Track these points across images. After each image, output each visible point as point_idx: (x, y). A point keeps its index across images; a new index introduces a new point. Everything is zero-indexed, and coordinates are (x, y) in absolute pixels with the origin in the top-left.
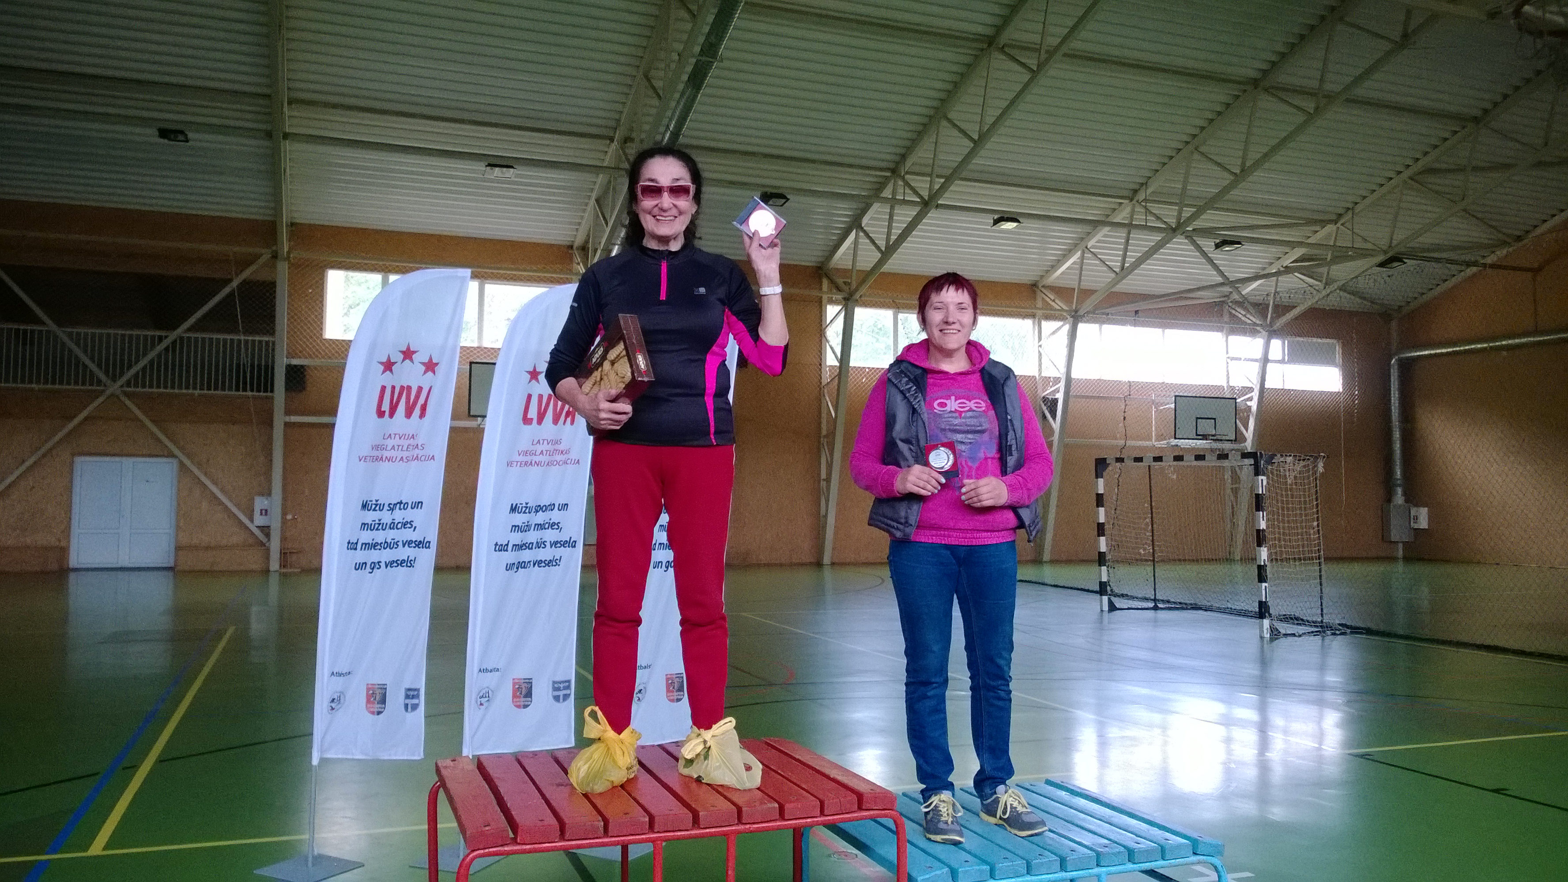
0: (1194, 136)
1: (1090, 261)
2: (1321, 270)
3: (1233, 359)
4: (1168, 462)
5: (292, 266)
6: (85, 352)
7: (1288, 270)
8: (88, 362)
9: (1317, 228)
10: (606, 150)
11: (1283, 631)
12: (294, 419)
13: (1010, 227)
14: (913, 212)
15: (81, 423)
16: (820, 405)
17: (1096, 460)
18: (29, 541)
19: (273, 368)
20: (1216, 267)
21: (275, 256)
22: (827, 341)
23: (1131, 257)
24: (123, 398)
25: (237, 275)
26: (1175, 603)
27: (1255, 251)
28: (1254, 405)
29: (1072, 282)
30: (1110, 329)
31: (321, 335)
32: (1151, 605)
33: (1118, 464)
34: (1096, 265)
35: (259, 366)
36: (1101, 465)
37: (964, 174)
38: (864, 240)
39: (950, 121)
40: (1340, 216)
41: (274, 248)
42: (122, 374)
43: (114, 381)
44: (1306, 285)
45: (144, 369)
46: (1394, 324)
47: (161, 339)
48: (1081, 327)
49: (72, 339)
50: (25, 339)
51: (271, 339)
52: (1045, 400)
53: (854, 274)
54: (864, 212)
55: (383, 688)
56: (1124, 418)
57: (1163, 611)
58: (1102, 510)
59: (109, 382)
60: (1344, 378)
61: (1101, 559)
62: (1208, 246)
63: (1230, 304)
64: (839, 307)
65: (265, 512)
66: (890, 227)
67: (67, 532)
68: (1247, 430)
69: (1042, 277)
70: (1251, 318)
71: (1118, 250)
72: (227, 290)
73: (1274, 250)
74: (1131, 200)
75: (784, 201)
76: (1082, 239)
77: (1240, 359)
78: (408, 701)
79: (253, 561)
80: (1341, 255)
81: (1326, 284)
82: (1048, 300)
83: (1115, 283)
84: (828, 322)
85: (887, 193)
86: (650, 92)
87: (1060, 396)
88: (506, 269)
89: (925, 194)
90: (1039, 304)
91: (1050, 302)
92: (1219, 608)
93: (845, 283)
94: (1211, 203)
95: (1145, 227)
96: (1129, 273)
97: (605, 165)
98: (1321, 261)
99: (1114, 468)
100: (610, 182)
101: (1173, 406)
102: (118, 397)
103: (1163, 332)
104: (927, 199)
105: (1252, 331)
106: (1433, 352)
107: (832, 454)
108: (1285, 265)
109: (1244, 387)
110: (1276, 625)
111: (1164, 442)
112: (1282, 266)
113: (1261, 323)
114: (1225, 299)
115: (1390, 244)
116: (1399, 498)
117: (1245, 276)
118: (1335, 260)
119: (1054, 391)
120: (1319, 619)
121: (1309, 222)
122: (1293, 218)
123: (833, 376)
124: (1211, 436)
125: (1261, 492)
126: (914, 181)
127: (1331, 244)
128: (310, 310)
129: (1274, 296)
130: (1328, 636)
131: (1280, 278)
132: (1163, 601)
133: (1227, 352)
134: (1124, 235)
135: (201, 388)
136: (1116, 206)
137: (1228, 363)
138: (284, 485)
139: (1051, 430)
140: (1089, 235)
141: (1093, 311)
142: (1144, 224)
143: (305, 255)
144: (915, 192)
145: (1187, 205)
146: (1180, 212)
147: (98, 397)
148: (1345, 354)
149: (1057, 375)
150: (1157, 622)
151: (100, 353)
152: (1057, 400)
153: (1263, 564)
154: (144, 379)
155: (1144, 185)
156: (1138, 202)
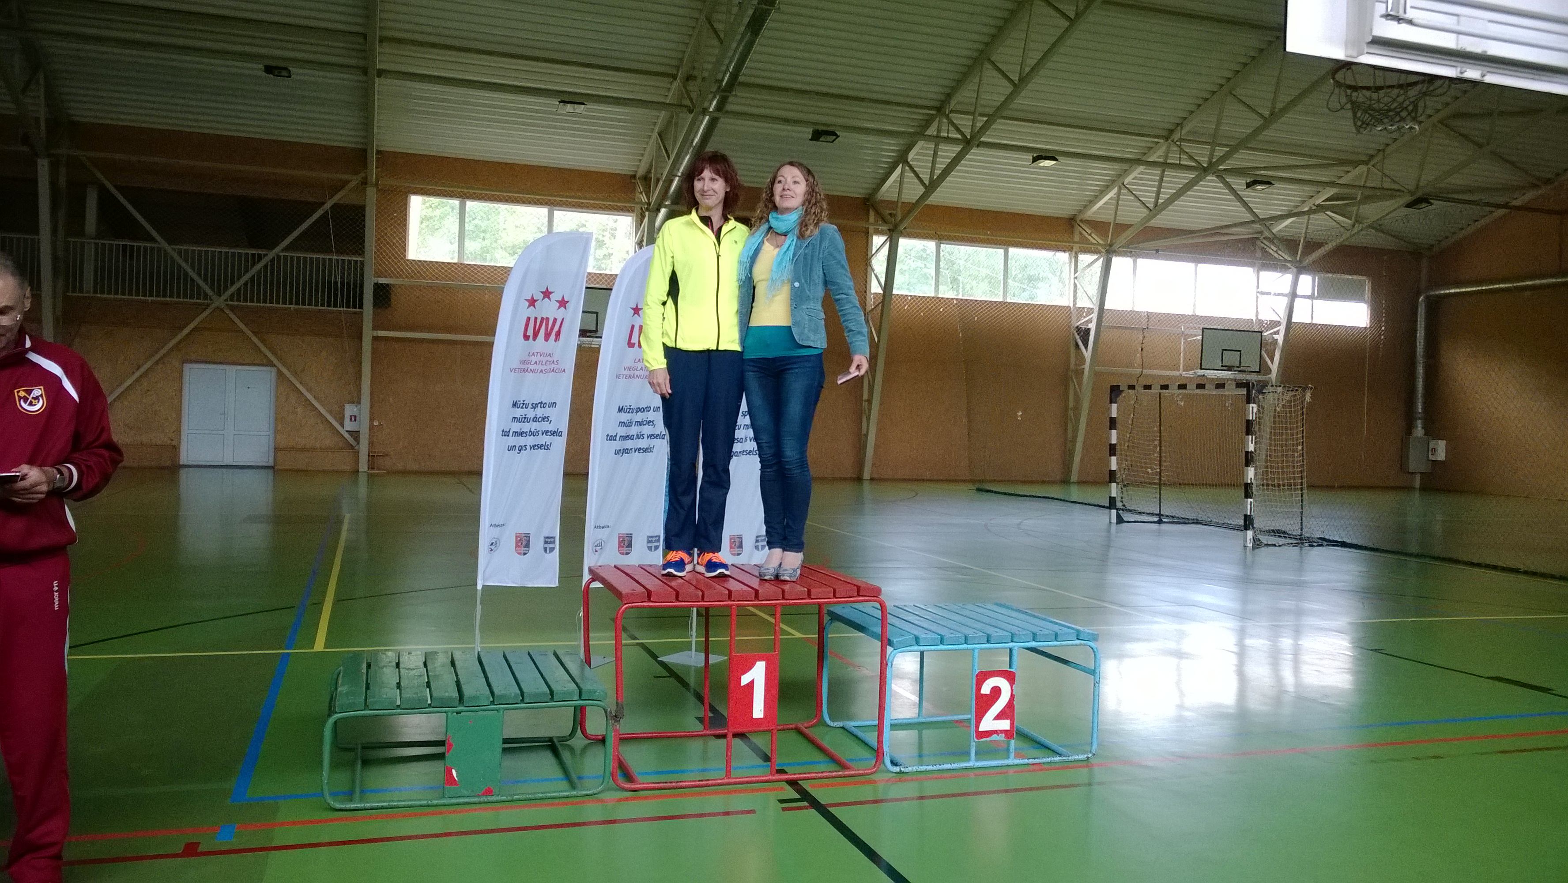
0: (1229, 79)
2: (1349, 209)
3: (1263, 293)
4: (1174, 390)
5: (378, 190)
6: (193, 268)
7: (1320, 208)
8: (195, 277)
9: (1347, 169)
10: (669, 86)
11: (1266, 543)
12: (381, 333)
13: (1049, 165)
14: (958, 148)
15: (189, 334)
17: (1111, 386)
18: (145, 439)
19: (362, 286)
20: (1245, 204)
21: (364, 183)
22: (873, 270)
23: (1165, 193)
24: (227, 311)
25: (329, 198)
26: (1178, 518)
27: (1289, 190)
28: (1280, 338)
29: (1107, 217)
30: (1144, 263)
31: (405, 256)
32: (1156, 519)
34: (1130, 201)
35: (349, 284)
37: (1006, 113)
38: (909, 174)
39: (993, 63)
40: (1372, 157)
41: (363, 175)
42: (226, 288)
43: (220, 296)
44: (1334, 223)
45: (246, 284)
46: (1424, 263)
47: (260, 257)
48: (1117, 261)
49: (181, 256)
51: (360, 259)
52: (1078, 329)
53: (899, 208)
54: (910, 147)
56: (1142, 349)
57: (1166, 525)
58: (1114, 432)
59: (215, 295)
60: (1371, 313)
61: (1112, 476)
62: (1239, 185)
63: (1265, 241)
64: (885, 238)
65: (353, 418)
66: (934, 163)
67: (178, 432)
68: (1272, 360)
69: (1080, 211)
70: (1283, 255)
71: (1153, 186)
72: (320, 213)
73: (1307, 188)
75: (835, 137)
76: (1119, 176)
77: (1269, 294)
79: (342, 461)
80: (1371, 196)
81: (1358, 221)
82: (1085, 233)
83: (1149, 218)
84: (873, 252)
85: (932, 131)
86: (713, 35)
87: (1092, 326)
88: (574, 197)
89: (968, 133)
90: (1077, 238)
91: (1087, 236)
92: (1217, 523)
93: (890, 214)
94: (1243, 143)
95: (1179, 167)
96: (1163, 209)
97: (668, 101)
98: (1353, 201)
99: (1127, 393)
100: (672, 117)
101: (1200, 338)
102: (222, 310)
103: (1196, 267)
104: (969, 136)
105: (1281, 266)
106: (1458, 290)
107: (874, 377)
108: (1316, 204)
109: (1271, 321)
110: (1261, 537)
111: (1191, 372)
112: (1314, 205)
113: (1290, 259)
114: (1259, 235)
115: (1418, 185)
116: (1419, 431)
117: (1280, 213)
118: (1366, 199)
119: (1087, 321)
120: (1299, 532)
121: (1342, 162)
122: (1325, 158)
123: (877, 303)
124: (1238, 367)
125: (1251, 418)
126: (957, 119)
127: (1362, 184)
128: (395, 232)
129: (1306, 233)
130: (1306, 548)
131: (1312, 216)
132: (1167, 516)
133: (1258, 287)
134: (1159, 172)
135: (297, 304)
136: (1152, 145)
137: (1257, 297)
138: (372, 394)
139: (1083, 358)
140: (1126, 172)
141: (1127, 245)
142: (1178, 162)
143: (392, 182)
144: (958, 130)
145: (1220, 145)
146: (1212, 151)
147: (205, 309)
148: (1374, 291)
149: (1091, 306)
150: (1159, 533)
151: (206, 270)
152: (1089, 330)
153: (1249, 482)
154: (245, 294)
155: (1179, 125)
156: (1173, 141)
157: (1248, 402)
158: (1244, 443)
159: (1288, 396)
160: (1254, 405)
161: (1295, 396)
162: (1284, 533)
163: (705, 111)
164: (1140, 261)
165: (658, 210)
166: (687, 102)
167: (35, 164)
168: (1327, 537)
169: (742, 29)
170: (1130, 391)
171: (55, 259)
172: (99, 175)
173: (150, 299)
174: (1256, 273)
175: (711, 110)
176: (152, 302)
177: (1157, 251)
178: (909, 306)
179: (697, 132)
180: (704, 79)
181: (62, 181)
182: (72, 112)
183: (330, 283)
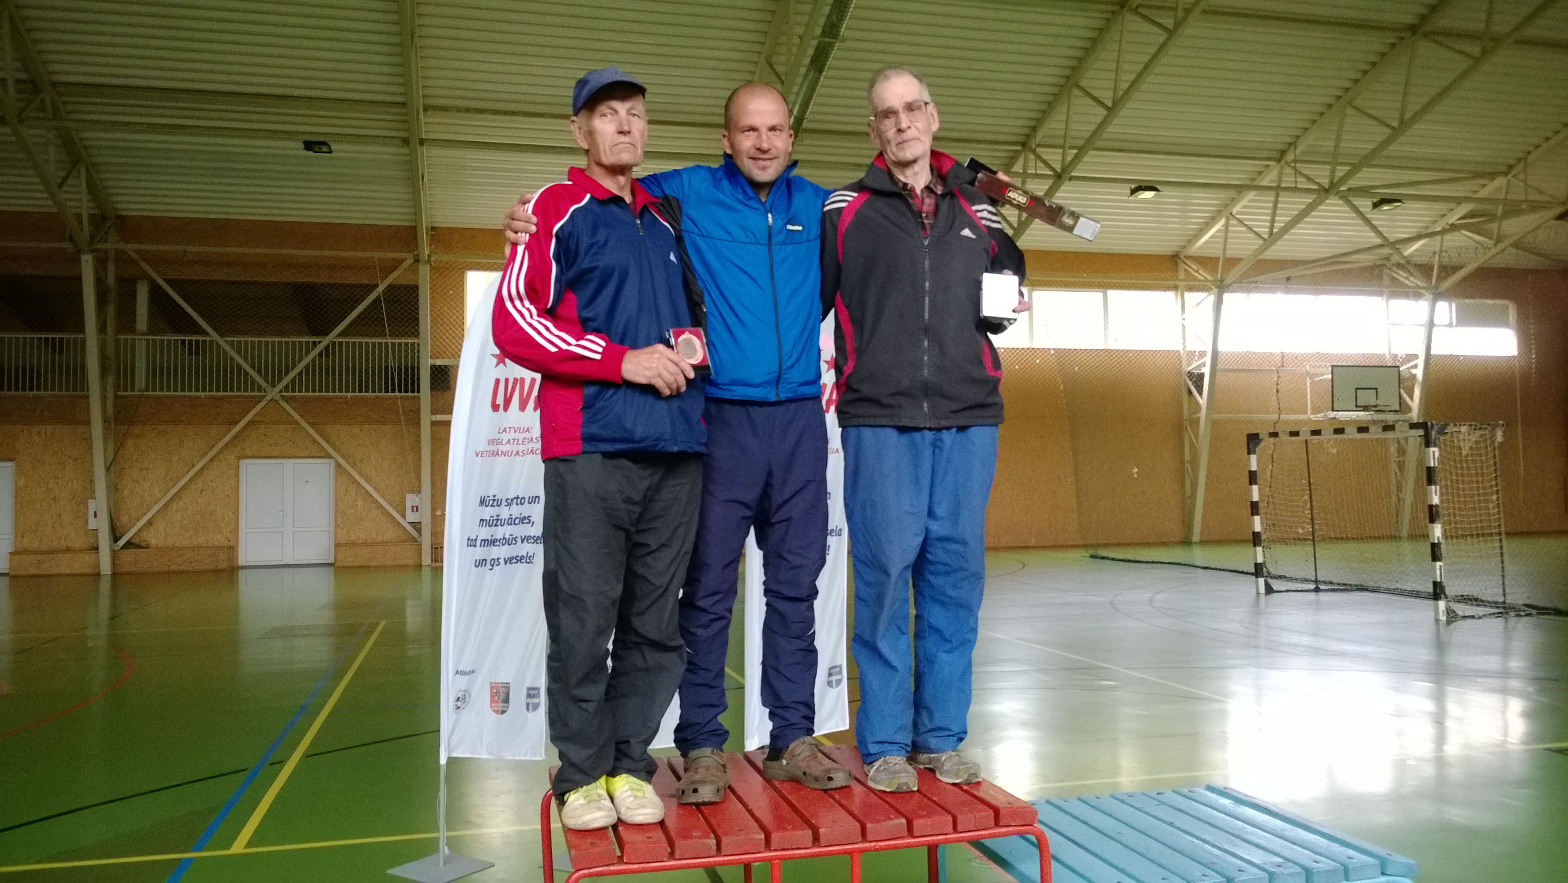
0: (1347, 90)
1: (1235, 227)
2: (1490, 226)
3: (1394, 324)
5: (432, 268)
6: (246, 360)
7: (1453, 228)
8: (248, 369)
9: (1484, 182)
11: (1462, 614)
12: (440, 417)
13: (1149, 197)
14: (1048, 185)
15: (244, 428)
17: (1248, 435)
18: (201, 541)
19: (418, 369)
20: (1374, 228)
21: (416, 261)
23: (1280, 221)
24: (282, 403)
25: (382, 280)
26: (1337, 582)
27: (1418, 209)
28: (1419, 373)
29: (1216, 251)
30: (1258, 298)
31: (462, 335)
32: (1312, 586)
33: (1272, 440)
34: (1241, 232)
35: (406, 367)
36: (1253, 440)
37: (1099, 144)
39: (1081, 89)
40: (1511, 167)
41: (415, 253)
42: (280, 379)
43: (274, 387)
44: (1474, 243)
45: (300, 374)
47: (315, 344)
48: (1227, 297)
49: (233, 348)
50: (190, 349)
51: (416, 341)
52: (1190, 374)
55: (507, 687)
56: (1277, 391)
57: (1325, 593)
58: (1255, 488)
59: (269, 387)
60: (1519, 339)
61: (1257, 539)
62: (1365, 206)
63: (1390, 267)
65: (414, 509)
67: (236, 531)
68: (1412, 398)
69: (1184, 247)
70: (1414, 281)
71: (1266, 214)
72: (373, 296)
73: (1439, 207)
74: (1279, 161)
76: (1227, 205)
77: (1403, 324)
78: (530, 700)
79: (406, 556)
80: (1513, 210)
81: (1497, 241)
82: (1191, 270)
83: (1264, 249)
85: (1018, 168)
86: (774, 78)
87: (1206, 371)
89: (1058, 167)
90: (1182, 275)
91: (1193, 273)
94: (1366, 161)
95: (1294, 189)
96: (1278, 239)
98: (1491, 217)
99: (1267, 443)
101: (1330, 376)
102: (277, 402)
103: (1315, 298)
104: (1059, 170)
105: (1414, 294)
108: (1450, 222)
109: (1407, 355)
110: (1456, 608)
111: (1319, 415)
112: (1447, 224)
113: (1425, 285)
114: (1385, 262)
115: (1566, 195)
117: (1407, 236)
118: (1506, 215)
119: (1200, 365)
120: (1501, 600)
121: (1477, 175)
122: (1458, 171)
124: (1375, 407)
125: (1432, 465)
126: (1045, 153)
127: (1502, 197)
128: (452, 311)
129: (1440, 256)
130: (1512, 618)
131: (1445, 237)
132: (1324, 583)
133: (1388, 318)
134: (1272, 199)
135: (354, 391)
136: (1261, 169)
137: (1389, 329)
138: (434, 482)
139: (1198, 406)
140: (1233, 201)
141: (1240, 280)
142: (1293, 186)
143: (445, 258)
144: (1047, 165)
145: (1341, 164)
146: (1333, 172)
147: (259, 402)
148: (1520, 315)
149: (1203, 349)
150: (1317, 605)
151: (260, 361)
152: (1203, 374)
153: (1436, 541)
154: (300, 384)
155: (1292, 145)
156: (1286, 163)
157: (1427, 445)
159: (1474, 436)
160: (1436, 449)
162: (1484, 601)
164: (1255, 296)
167: (78, 261)
168: (1535, 604)
169: (805, 68)
171: (103, 357)
172: (147, 268)
173: (203, 394)
174: (1385, 302)
176: (206, 398)
181: (111, 280)
182: (119, 206)
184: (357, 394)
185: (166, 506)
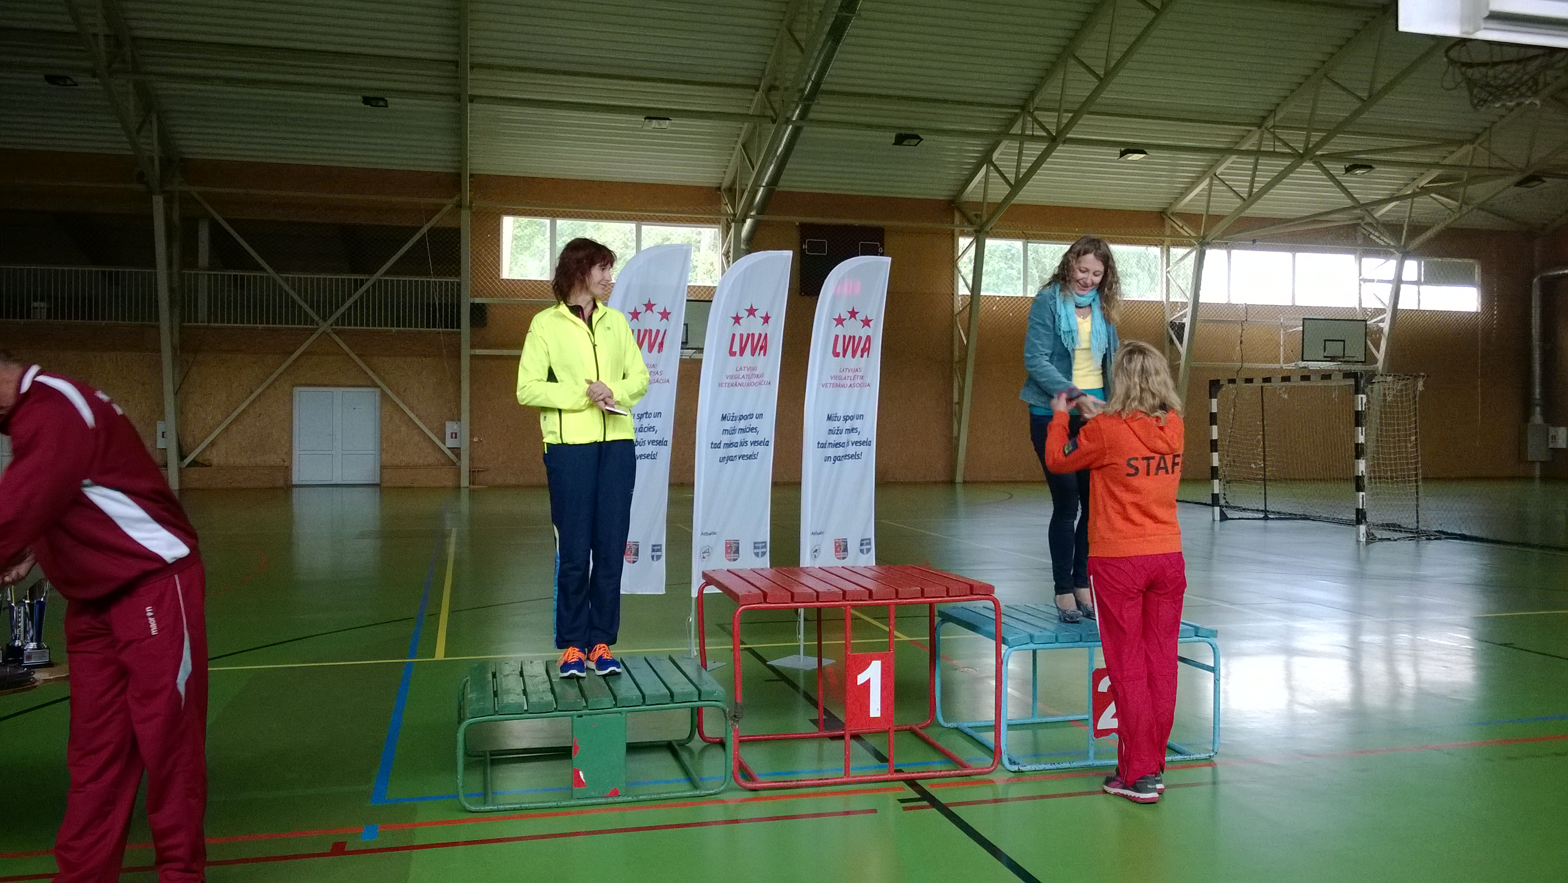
0: (1324, 62)
2: (1457, 190)
3: (1365, 281)
4: (1276, 383)
5: (472, 213)
6: (300, 295)
7: (1425, 191)
8: (302, 303)
9: (1451, 149)
10: (752, 97)
11: (1379, 537)
12: (479, 352)
13: (1138, 158)
14: (1044, 146)
15: (299, 358)
16: (952, 332)
17: (1210, 381)
18: (259, 461)
19: (459, 307)
20: (1344, 190)
21: (459, 206)
22: (960, 272)
23: (1259, 182)
24: (334, 336)
25: (426, 222)
26: (1284, 514)
27: (1391, 173)
28: (1386, 326)
29: (1199, 208)
30: (1240, 255)
31: (499, 276)
32: (1262, 516)
34: (1223, 191)
35: (446, 305)
37: (1093, 108)
38: (994, 174)
39: (1077, 58)
40: (1478, 135)
41: (457, 198)
42: (331, 313)
43: (325, 320)
44: (1439, 206)
45: (350, 308)
46: (1538, 243)
47: (362, 282)
48: (1209, 253)
49: (288, 284)
51: (456, 280)
52: (1172, 324)
53: (985, 209)
54: (994, 147)
55: (637, 545)
56: (1241, 342)
57: (1273, 521)
58: (1215, 428)
59: (321, 321)
60: (1482, 296)
61: (1214, 473)
62: (1337, 170)
63: (1365, 227)
64: (971, 239)
65: (455, 435)
66: (1019, 161)
67: (290, 453)
68: (1378, 352)
69: (1171, 204)
70: (1385, 240)
71: (1246, 175)
72: (417, 237)
73: (1411, 171)
75: (917, 141)
76: (1211, 167)
77: (1373, 281)
79: (445, 478)
80: (1479, 175)
81: (1465, 202)
82: (1177, 227)
83: (1243, 209)
84: (960, 254)
85: (1016, 130)
86: (794, 45)
87: (1187, 321)
88: (661, 212)
89: (1053, 130)
90: (1168, 231)
91: (1179, 229)
92: (1327, 518)
93: (976, 215)
94: (1341, 128)
95: (1273, 154)
96: (1258, 199)
97: (751, 112)
98: (1459, 181)
99: (1228, 389)
100: (755, 128)
101: (1301, 328)
102: (328, 335)
103: (1294, 256)
104: (1055, 133)
105: (1385, 252)
107: (964, 380)
108: (1420, 186)
109: (1376, 309)
110: (1372, 531)
111: (1293, 364)
112: (1418, 187)
113: (1393, 244)
114: (1360, 221)
115: (1528, 161)
116: (1537, 418)
117: (1382, 197)
118: (1473, 179)
119: (1181, 316)
120: (1414, 526)
121: (1445, 143)
122: (1429, 139)
123: (965, 305)
124: (1339, 357)
125: (1360, 409)
126: (1042, 116)
127: (1468, 164)
128: (489, 253)
129: (1410, 217)
130: (1423, 542)
131: (1415, 199)
132: (1273, 512)
133: (1360, 275)
134: (1253, 161)
135: (398, 326)
136: (1244, 133)
137: (1360, 285)
138: (471, 411)
139: (1179, 353)
140: (1217, 163)
141: (1221, 237)
142: (1272, 150)
143: (486, 204)
144: (1043, 128)
145: (1316, 130)
146: (1308, 137)
147: (312, 334)
148: (1485, 272)
149: (1185, 300)
150: (1266, 530)
151: (312, 296)
152: (1184, 324)
153: (1360, 475)
154: (350, 319)
155: (1273, 112)
156: (1266, 128)
157: (1357, 391)
158: (1354, 436)
159: (1399, 385)
160: (1364, 396)
161: (1406, 385)
162: (1399, 526)
163: (788, 121)
164: (1234, 252)
165: (744, 221)
166: (770, 113)
167: (151, 201)
168: (1445, 530)
169: (824, 37)
170: (1230, 385)
171: (171, 290)
172: (210, 209)
173: (260, 326)
174: (1358, 261)
175: (794, 119)
176: (263, 329)
177: (1254, 241)
178: (998, 307)
179: (781, 140)
180: (786, 89)
181: (176, 217)
182: (184, 150)
183: (428, 304)
184: (401, 328)
185: (227, 429)
